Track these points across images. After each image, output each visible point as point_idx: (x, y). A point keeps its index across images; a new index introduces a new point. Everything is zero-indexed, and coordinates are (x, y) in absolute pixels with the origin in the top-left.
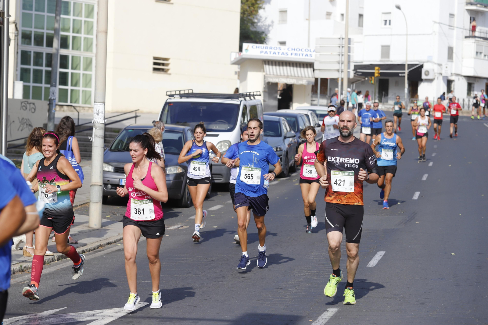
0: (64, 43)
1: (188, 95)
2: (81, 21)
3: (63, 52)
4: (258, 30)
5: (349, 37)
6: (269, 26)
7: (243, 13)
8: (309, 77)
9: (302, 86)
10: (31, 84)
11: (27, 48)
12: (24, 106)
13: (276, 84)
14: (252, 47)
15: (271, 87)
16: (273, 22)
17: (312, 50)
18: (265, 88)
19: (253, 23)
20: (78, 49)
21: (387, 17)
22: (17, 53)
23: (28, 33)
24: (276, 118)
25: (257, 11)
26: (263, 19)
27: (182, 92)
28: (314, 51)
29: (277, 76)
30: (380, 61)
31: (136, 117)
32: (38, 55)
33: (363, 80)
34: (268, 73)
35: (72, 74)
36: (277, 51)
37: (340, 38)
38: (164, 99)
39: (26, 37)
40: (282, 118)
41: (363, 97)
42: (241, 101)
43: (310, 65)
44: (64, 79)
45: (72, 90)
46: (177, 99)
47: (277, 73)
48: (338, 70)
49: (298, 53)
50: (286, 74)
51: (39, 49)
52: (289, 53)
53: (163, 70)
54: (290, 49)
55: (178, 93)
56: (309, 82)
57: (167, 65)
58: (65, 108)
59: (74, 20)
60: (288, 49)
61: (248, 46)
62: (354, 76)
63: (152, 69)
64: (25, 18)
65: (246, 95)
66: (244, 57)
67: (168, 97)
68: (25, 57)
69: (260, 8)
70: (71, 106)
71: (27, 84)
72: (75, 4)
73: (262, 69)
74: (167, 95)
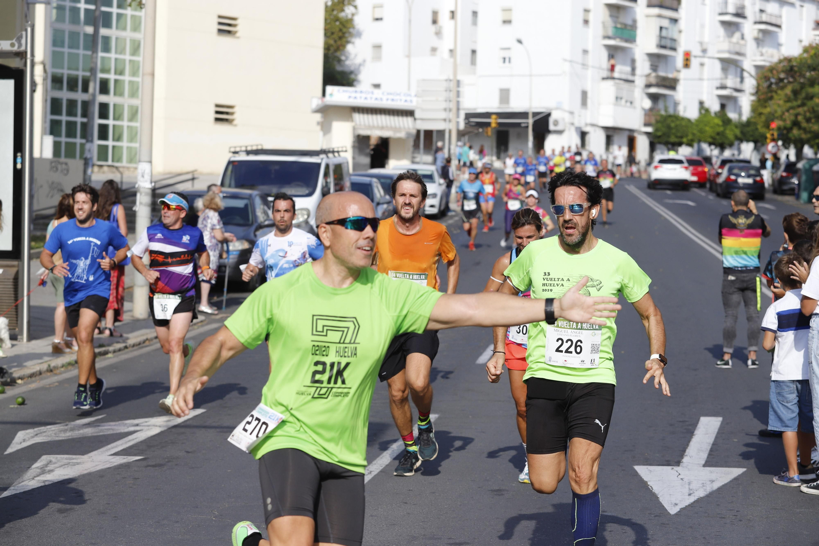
0: (104, 88)
1: (257, 152)
2: (125, 60)
3: (102, 98)
4: (346, 69)
5: (459, 77)
6: (360, 65)
7: (327, 48)
8: (409, 128)
9: (399, 140)
10: (63, 139)
11: (58, 94)
12: (54, 167)
13: (367, 138)
14: (339, 91)
15: (361, 141)
16: (364, 61)
17: (413, 94)
18: (354, 142)
19: (339, 61)
20: (122, 95)
21: (506, 54)
22: (46, 101)
23: (59, 75)
24: (366, 180)
25: (344, 46)
26: (352, 56)
27: (249, 148)
28: (416, 96)
29: (370, 128)
30: (499, 108)
31: (193, 179)
32: (72, 104)
33: (476, 131)
34: (358, 123)
35: (114, 126)
36: (369, 96)
37: (446, 80)
38: (226, 157)
39: (56, 81)
40: (375, 180)
41: (476, 153)
42: (322, 159)
43: (410, 113)
44: (103, 132)
45: (114, 147)
46: (243, 157)
47: (369, 122)
48: (445, 120)
49: (395, 98)
50: (380, 124)
51: (72, 95)
52: (384, 98)
53: (226, 120)
54: (386, 94)
55: (244, 149)
56: (408, 134)
57: (232, 114)
58: (105, 169)
59: (116, 59)
60: (383, 93)
61: (333, 90)
62: (466, 127)
63: (212, 119)
64: (56, 58)
65: (329, 152)
66: (328, 103)
67: (231, 155)
68: (55, 106)
69: (348, 42)
70: (113, 166)
71: (58, 139)
72: (117, 39)
73: (350, 119)
74: (230, 152)
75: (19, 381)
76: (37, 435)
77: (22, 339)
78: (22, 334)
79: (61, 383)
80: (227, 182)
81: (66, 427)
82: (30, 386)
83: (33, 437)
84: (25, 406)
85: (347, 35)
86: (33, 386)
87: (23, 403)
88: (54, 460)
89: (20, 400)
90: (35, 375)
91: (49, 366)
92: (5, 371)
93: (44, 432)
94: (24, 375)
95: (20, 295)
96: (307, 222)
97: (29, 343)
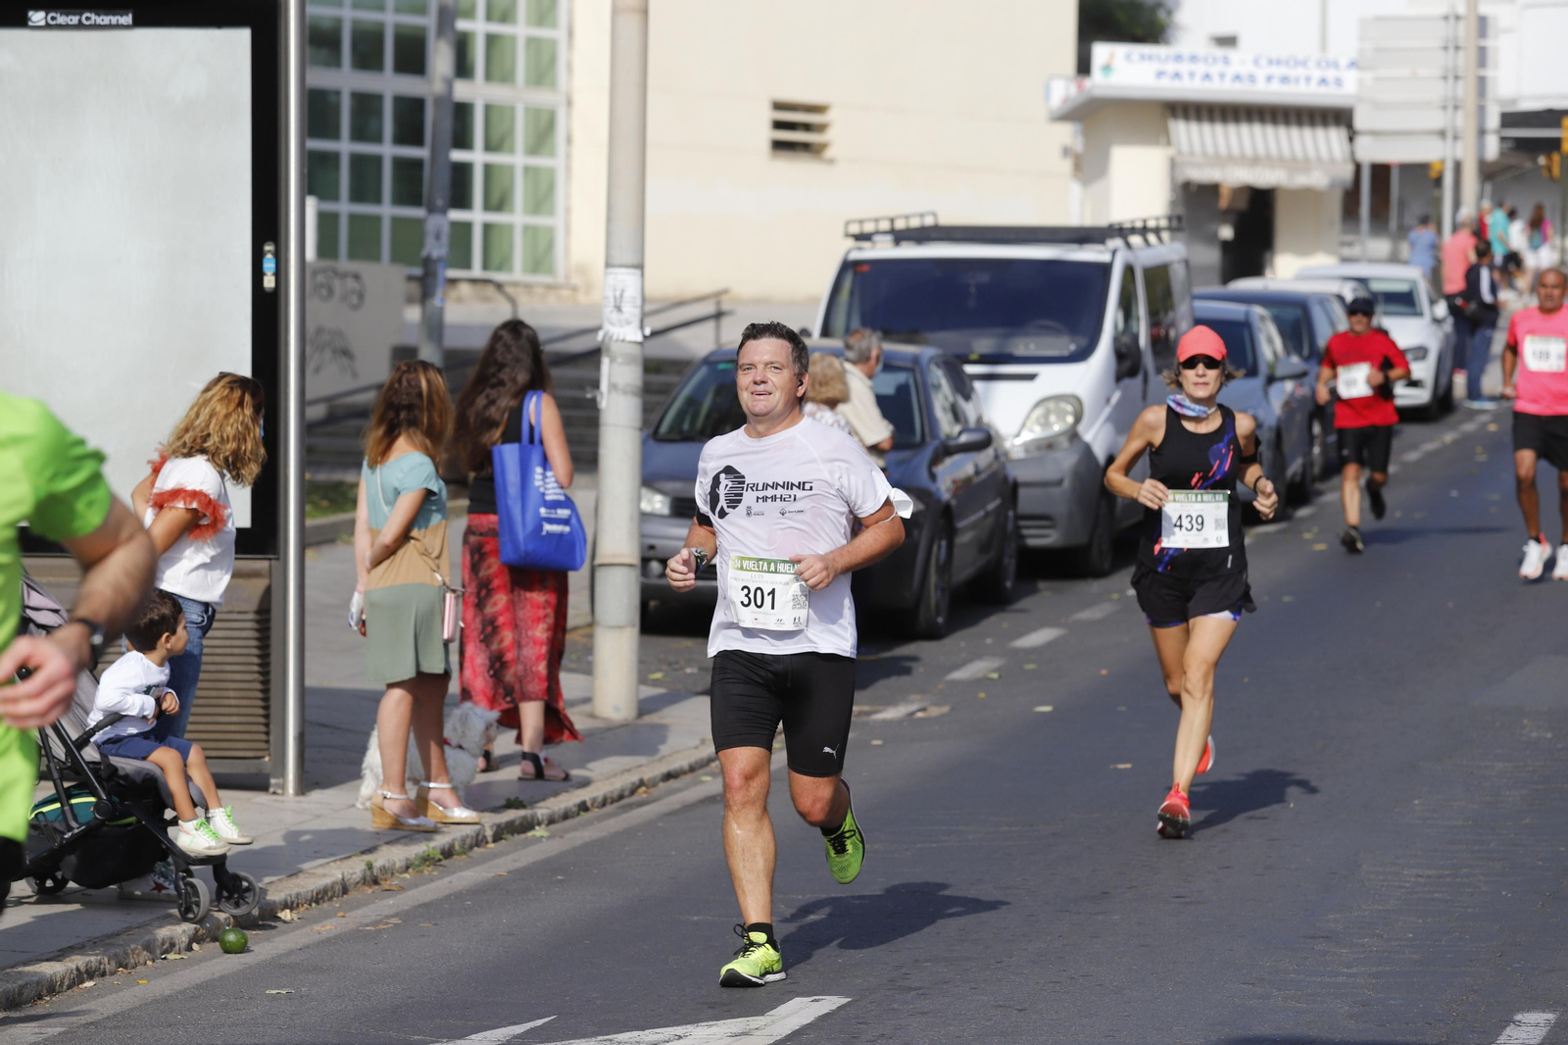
0: (461, 60)
1: (922, 235)
5: (1484, 9)
8: (1332, 161)
9: (1307, 195)
10: (344, 207)
11: (326, 79)
12: (322, 286)
13: (1213, 189)
14: (1128, 57)
15: (1195, 200)
17: (1343, 62)
18: (1173, 204)
20: (507, 78)
23: (327, 25)
24: (1232, 311)
27: (900, 225)
28: (1353, 64)
29: (1218, 160)
31: (718, 316)
32: (366, 105)
33: (1528, 165)
34: (1185, 147)
35: (488, 169)
36: (1215, 70)
37: (1446, 18)
38: (837, 250)
40: (1258, 310)
41: (1523, 230)
42: (1114, 253)
43: (1339, 117)
44: (459, 186)
45: (487, 228)
46: (884, 250)
47: (1215, 145)
48: (1442, 134)
49: (1292, 73)
50: (1249, 151)
51: (367, 82)
52: (1261, 74)
53: (805, 147)
54: (1263, 62)
55: (885, 226)
56: (1332, 181)
57: (821, 128)
58: (465, 289)
60: (1256, 62)
61: (1112, 55)
62: (1502, 154)
63: (765, 145)
65: (1133, 230)
66: (1099, 92)
67: (850, 243)
70: (486, 281)
71: (329, 207)
73: (1162, 137)
74: (847, 235)
75: (286, 915)
77: (283, 787)
78: (283, 774)
79: (408, 916)
80: (839, 322)
82: (317, 927)
86: (329, 927)
90: (330, 894)
91: (370, 866)
92: (245, 884)
94: (298, 895)
95: (274, 659)
96: (1073, 435)
97: (301, 798)
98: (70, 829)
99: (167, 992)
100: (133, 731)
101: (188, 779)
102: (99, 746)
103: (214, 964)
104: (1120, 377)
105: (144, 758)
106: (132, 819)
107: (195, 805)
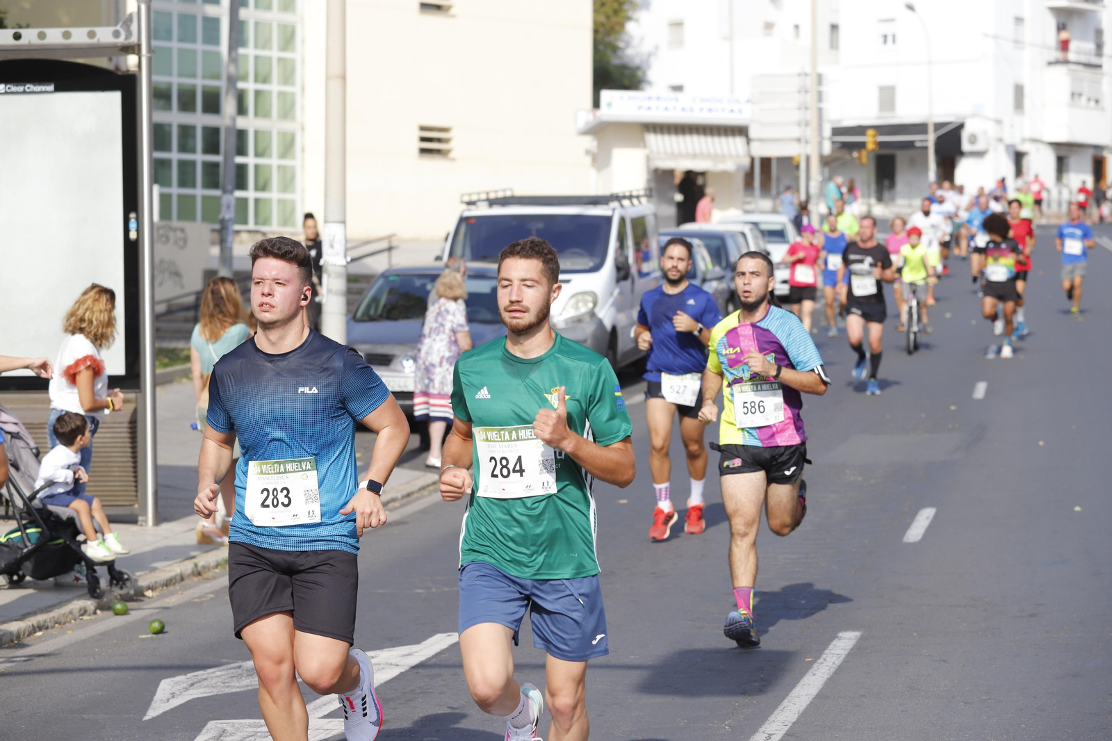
1: (505, 202)
2: (270, 59)
4: (628, 63)
5: (820, 70)
6: (650, 55)
7: (598, 30)
8: (738, 156)
9: (724, 175)
10: (175, 190)
12: (162, 236)
13: (670, 173)
14: (621, 98)
15: (660, 178)
16: (657, 48)
17: (743, 100)
18: (649, 181)
19: (615, 49)
20: (267, 115)
21: (888, 29)
23: (163, 87)
25: (622, 25)
26: (635, 42)
27: (492, 196)
28: (748, 101)
29: (673, 156)
30: (878, 118)
31: (390, 249)
32: (186, 132)
33: (848, 157)
34: (654, 149)
35: (257, 167)
36: (671, 105)
37: (799, 75)
38: (457, 211)
42: (614, 210)
43: (740, 131)
44: (240, 177)
45: (257, 201)
46: (483, 210)
47: (672, 148)
48: (799, 140)
49: (714, 106)
50: (690, 151)
51: (187, 118)
52: (697, 107)
53: (438, 151)
54: (698, 100)
55: (483, 196)
56: (739, 168)
57: (447, 141)
58: (243, 234)
59: (257, 58)
61: (612, 97)
62: (833, 151)
63: (415, 151)
65: (624, 197)
66: (605, 119)
67: (464, 206)
69: (629, 19)
70: (257, 232)
71: (166, 190)
72: (257, 24)
73: (642, 143)
74: (462, 202)
75: (149, 593)
76: (192, 685)
77: (146, 521)
78: (145, 513)
80: (459, 251)
81: (240, 671)
82: (167, 600)
83: (186, 689)
84: (165, 636)
85: (626, 7)
86: (173, 600)
87: (161, 631)
88: (229, 729)
89: (156, 625)
90: (174, 581)
91: (196, 565)
92: (126, 577)
93: (205, 679)
94: (156, 582)
95: (139, 449)
96: (592, 314)
97: (157, 528)
98: (26, 547)
99: (83, 638)
100: (61, 490)
101: (92, 517)
102: (42, 500)
103: (109, 622)
104: (618, 280)
105: (67, 506)
106: (61, 541)
107: (96, 532)
